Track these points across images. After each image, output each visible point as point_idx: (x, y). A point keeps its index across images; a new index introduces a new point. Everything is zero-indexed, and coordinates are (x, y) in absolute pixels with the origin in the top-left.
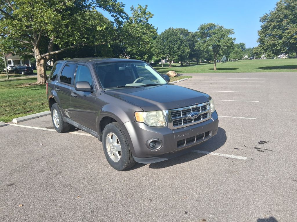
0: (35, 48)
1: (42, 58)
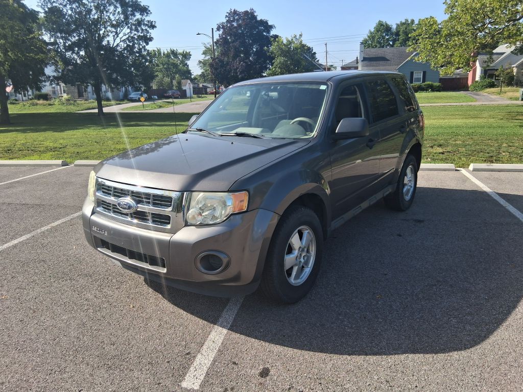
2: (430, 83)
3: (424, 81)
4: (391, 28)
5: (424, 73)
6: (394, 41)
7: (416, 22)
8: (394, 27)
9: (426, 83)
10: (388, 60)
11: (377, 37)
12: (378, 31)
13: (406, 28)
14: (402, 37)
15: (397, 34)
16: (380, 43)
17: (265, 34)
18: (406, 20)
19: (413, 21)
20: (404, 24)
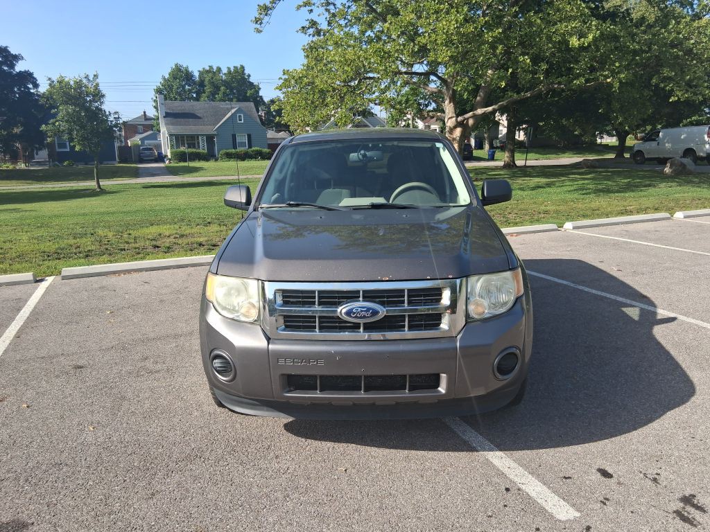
0: (447, 102)
1: (459, 124)
2: (258, 148)
3: (250, 146)
4: (192, 76)
5: (249, 136)
6: (198, 93)
7: (225, 71)
8: (196, 74)
9: (253, 149)
10: (199, 118)
11: (175, 87)
12: (175, 78)
13: (212, 78)
14: (208, 89)
15: (202, 84)
16: (180, 95)
17: (6, 68)
18: (210, 67)
19: (219, 69)
20: (208, 72)
